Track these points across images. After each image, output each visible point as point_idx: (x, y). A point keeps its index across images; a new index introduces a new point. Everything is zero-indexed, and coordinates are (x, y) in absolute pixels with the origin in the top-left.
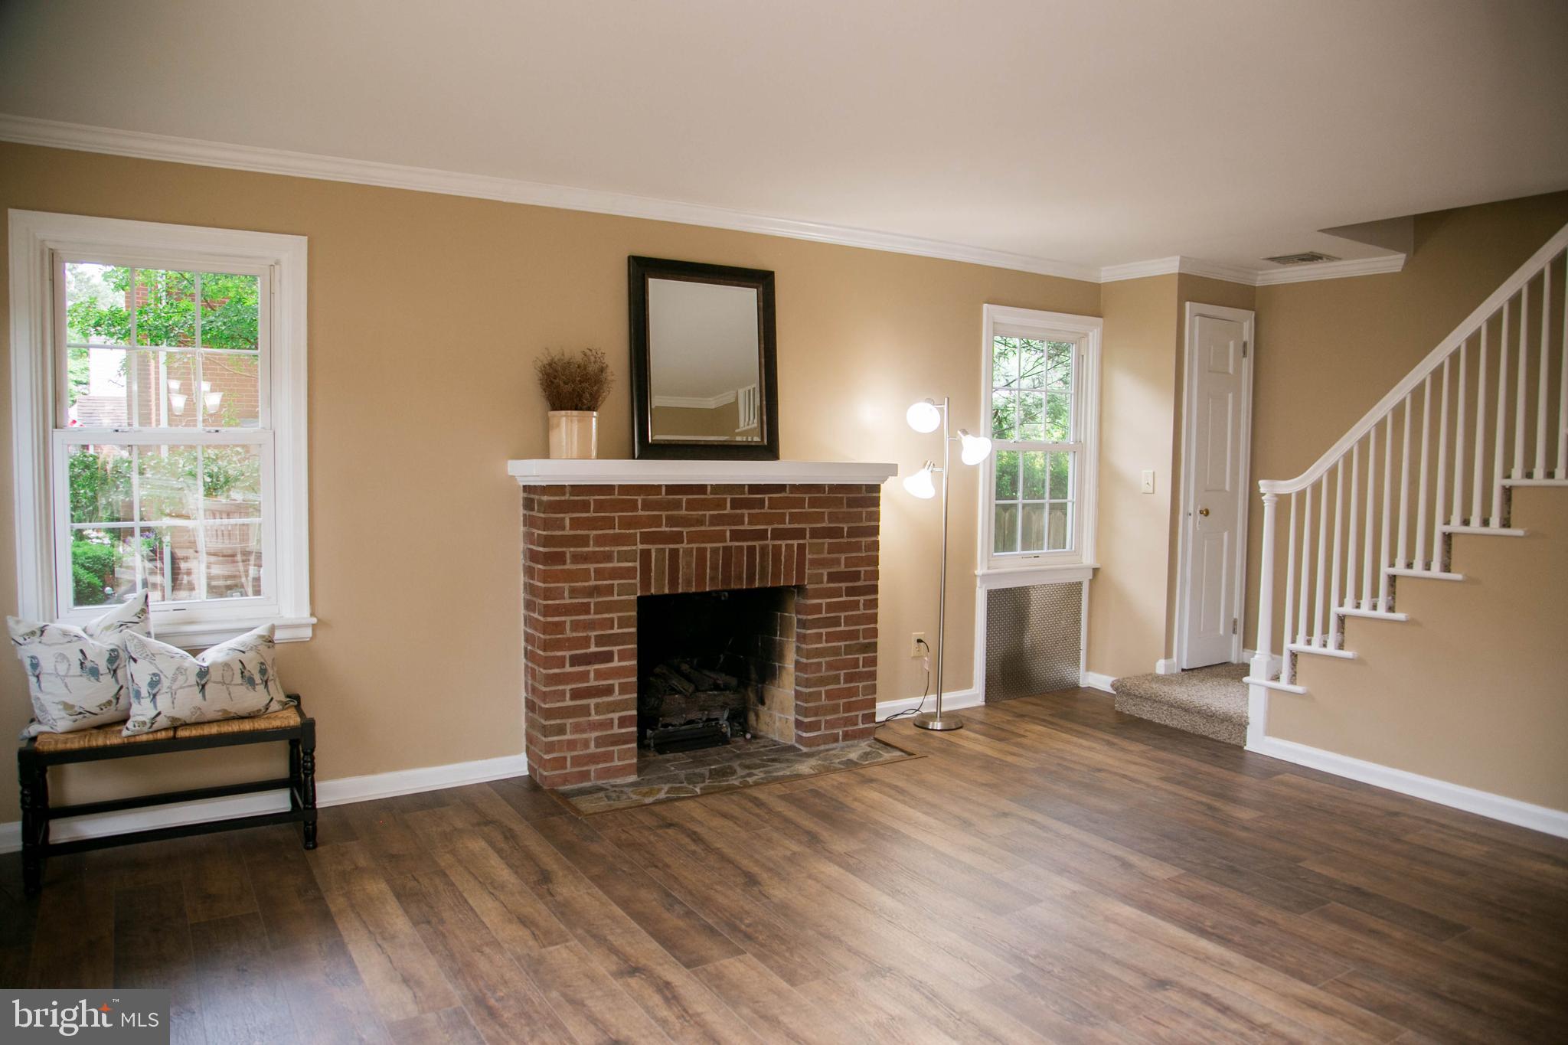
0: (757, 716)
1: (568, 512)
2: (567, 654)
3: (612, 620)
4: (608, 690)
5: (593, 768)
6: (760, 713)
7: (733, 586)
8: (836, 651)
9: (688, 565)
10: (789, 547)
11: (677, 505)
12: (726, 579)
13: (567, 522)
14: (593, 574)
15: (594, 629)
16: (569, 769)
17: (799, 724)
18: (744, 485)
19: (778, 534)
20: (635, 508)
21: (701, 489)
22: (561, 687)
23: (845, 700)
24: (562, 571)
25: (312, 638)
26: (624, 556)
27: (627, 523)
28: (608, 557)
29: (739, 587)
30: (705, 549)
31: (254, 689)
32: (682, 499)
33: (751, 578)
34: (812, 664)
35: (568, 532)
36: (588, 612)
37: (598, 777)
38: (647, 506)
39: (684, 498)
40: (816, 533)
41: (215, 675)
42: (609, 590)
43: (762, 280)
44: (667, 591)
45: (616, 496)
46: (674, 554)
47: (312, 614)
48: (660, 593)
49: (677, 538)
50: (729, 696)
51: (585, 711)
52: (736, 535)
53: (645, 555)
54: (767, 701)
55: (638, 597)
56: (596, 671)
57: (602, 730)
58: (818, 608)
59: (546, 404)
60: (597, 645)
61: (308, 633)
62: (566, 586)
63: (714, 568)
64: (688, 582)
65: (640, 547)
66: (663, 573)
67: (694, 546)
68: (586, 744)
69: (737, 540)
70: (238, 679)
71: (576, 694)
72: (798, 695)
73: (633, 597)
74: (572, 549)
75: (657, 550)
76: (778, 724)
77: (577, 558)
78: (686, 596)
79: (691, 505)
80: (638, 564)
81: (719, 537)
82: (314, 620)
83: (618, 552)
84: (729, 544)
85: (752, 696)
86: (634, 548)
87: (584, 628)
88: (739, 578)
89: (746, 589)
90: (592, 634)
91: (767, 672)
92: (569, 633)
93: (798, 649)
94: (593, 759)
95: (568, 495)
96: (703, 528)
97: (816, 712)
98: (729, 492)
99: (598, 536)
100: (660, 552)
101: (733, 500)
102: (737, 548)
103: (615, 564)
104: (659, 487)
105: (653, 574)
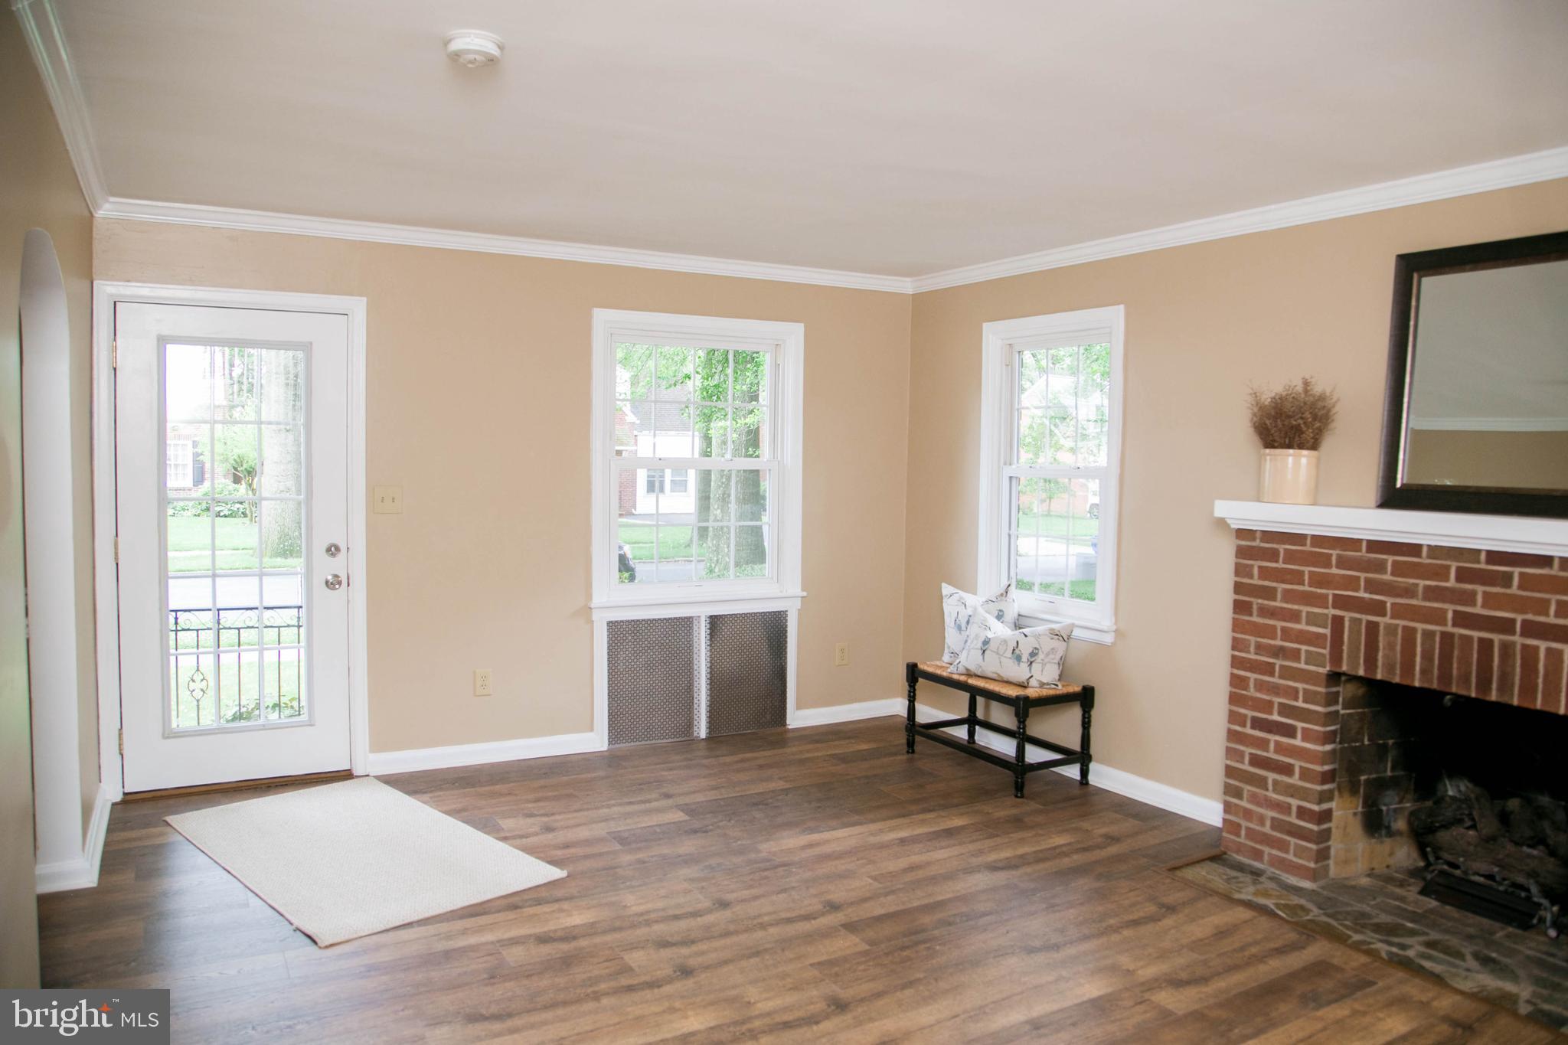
1: (1257, 560)
2: (1250, 713)
3: (1297, 690)
4: (1288, 770)
5: (1267, 850)
9: (1391, 646)
11: (1380, 567)
12: (1445, 675)
13: (1255, 571)
14: (1279, 633)
15: (1277, 695)
16: (1243, 839)
18: (1483, 551)
19: (1537, 631)
20: (1328, 565)
21: (1414, 549)
22: (1242, 748)
24: (1251, 623)
25: (1111, 644)
26: (1312, 619)
27: (1319, 581)
28: (1295, 617)
29: (1463, 692)
30: (1414, 630)
32: (1387, 560)
33: (1484, 684)
35: (1256, 580)
36: (1272, 674)
37: (1271, 864)
38: (1342, 563)
39: (1391, 559)
41: (992, 646)
42: (1295, 655)
44: (1361, 673)
45: (1308, 548)
46: (1373, 627)
47: (1115, 623)
48: (1351, 673)
49: (1379, 609)
51: (1262, 783)
52: (1461, 619)
53: (1338, 622)
55: (1329, 672)
56: (1277, 743)
57: (1278, 812)
60: (1280, 714)
61: (1108, 639)
62: (1252, 639)
63: (1427, 656)
64: (1390, 667)
65: (1331, 611)
66: (1358, 649)
67: (1402, 623)
68: (1261, 820)
69: (1464, 626)
70: (1009, 653)
71: (1255, 761)
73: (1324, 670)
74: (1260, 601)
75: (1353, 621)
77: (1263, 612)
79: (1399, 569)
80: (1327, 632)
81: (1438, 617)
82: (1114, 629)
83: (1307, 613)
84: (1449, 629)
86: (1325, 611)
87: (1268, 690)
88: (1465, 679)
90: (1277, 700)
92: (1252, 692)
94: (1268, 840)
95: (1258, 541)
96: (1414, 602)
98: (1456, 559)
99: (1286, 591)
100: (1356, 622)
101: (1459, 570)
102: (1462, 636)
103: (1302, 626)
104: (1360, 541)
105: (1345, 648)
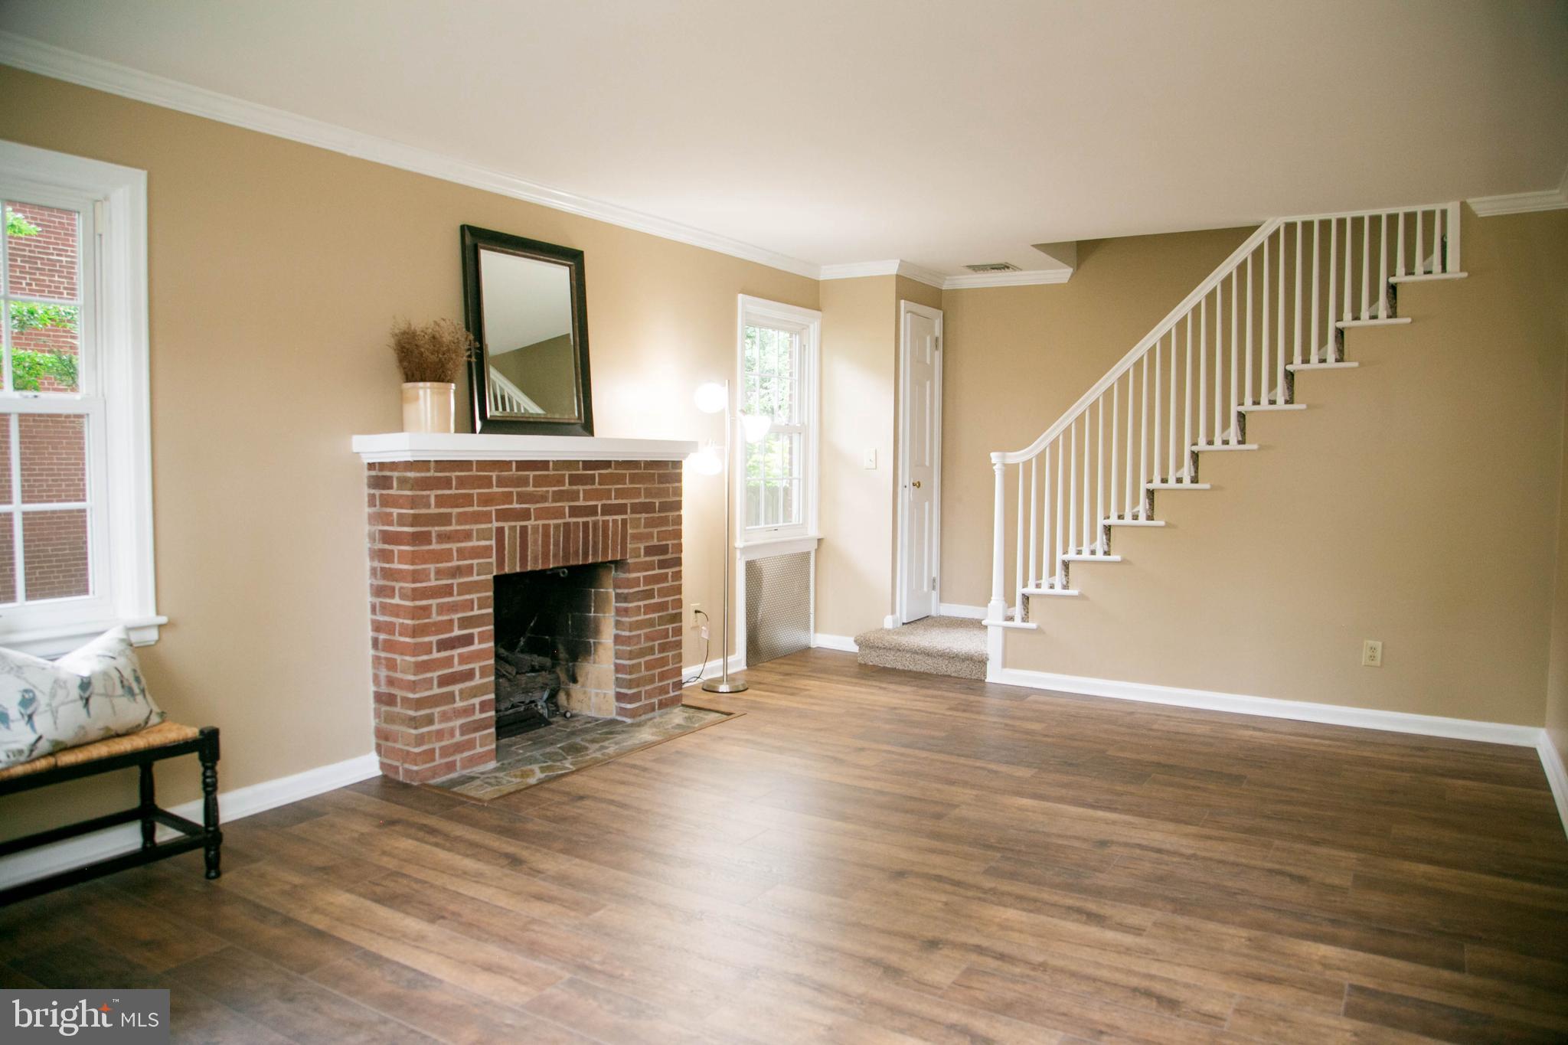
0: (568, 695)
1: (432, 489)
2: (434, 639)
3: (472, 601)
4: (469, 675)
5: (458, 757)
6: (573, 694)
7: (572, 562)
8: (650, 623)
9: (535, 542)
10: (615, 522)
11: (525, 482)
12: (566, 556)
13: (433, 501)
14: (455, 554)
15: (456, 611)
16: (439, 761)
17: (620, 697)
18: (578, 461)
19: (608, 510)
20: (490, 486)
21: (543, 465)
22: (429, 675)
23: (660, 670)
24: (429, 551)
25: (157, 641)
26: (483, 535)
27: (486, 500)
28: (467, 535)
30: (549, 525)
31: (135, 700)
32: (529, 475)
33: (586, 554)
34: (633, 636)
35: (433, 510)
36: (451, 594)
37: (464, 767)
38: (501, 482)
39: (531, 474)
40: (638, 508)
41: (98, 687)
42: (469, 570)
43: (573, 258)
44: (518, 570)
45: (474, 473)
46: (524, 529)
47: (158, 613)
48: (513, 572)
49: (525, 515)
50: (544, 677)
51: (449, 698)
52: (575, 511)
53: (500, 531)
54: (579, 679)
55: (495, 577)
56: (460, 655)
57: (467, 716)
58: (636, 582)
60: (460, 628)
61: (152, 636)
62: (432, 567)
63: (556, 544)
64: (535, 559)
65: (495, 524)
66: (516, 550)
67: (540, 522)
68: (452, 733)
69: (576, 516)
70: (119, 691)
71: (444, 681)
72: (618, 669)
73: (490, 577)
74: (437, 528)
75: (510, 528)
76: (594, 699)
77: (443, 538)
78: (532, 572)
79: (537, 481)
80: (493, 543)
81: (558, 513)
82: (163, 620)
83: (477, 530)
84: (568, 520)
85: (563, 677)
86: (489, 526)
87: (448, 610)
88: (577, 553)
89: (582, 565)
90: (456, 616)
91: (580, 649)
92: (435, 617)
93: (618, 624)
94: (459, 748)
95: (432, 471)
96: (546, 505)
97: (637, 683)
98: (568, 469)
99: (459, 514)
100: (513, 529)
101: (571, 476)
102: (574, 523)
103: (474, 543)
104: (510, 462)
105: (506, 552)
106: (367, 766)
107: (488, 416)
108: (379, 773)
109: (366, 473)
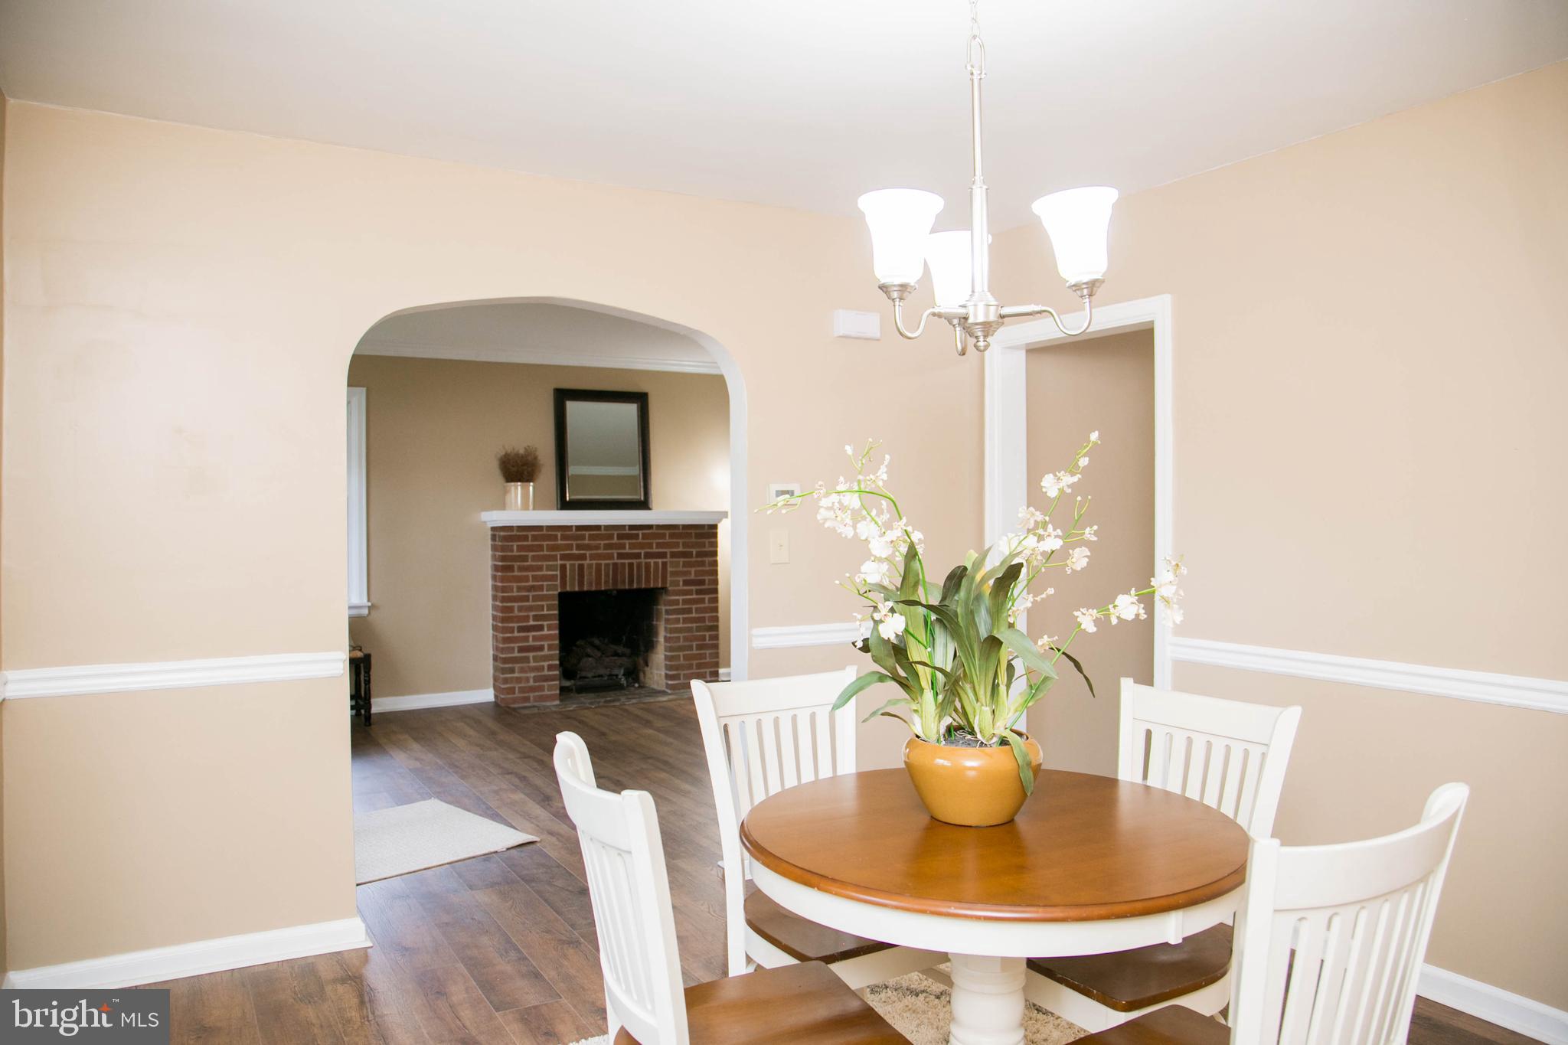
0: (644, 674)
1: (515, 542)
2: (516, 625)
3: (543, 606)
4: (541, 648)
5: (531, 695)
6: (647, 673)
7: (620, 587)
8: (690, 630)
9: (590, 573)
10: (656, 564)
11: (583, 538)
13: (515, 548)
14: (531, 578)
15: (532, 611)
16: (517, 694)
17: (668, 677)
18: (627, 525)
19: (648, 555)
20: (556, 540)
21: (598, 528)
22: (512, 645)
23: (697, 662)
24: (513, 576)
25: (368, 615)
26: (549, 568)
27: (552, 548)
28: (540, 568)
29: (623, 587)
30: (601, 564)
33: (631, 582)
34: (673, 637)
35: (515, 553)
36: (528, 601)
37: (535, 701)
38: (564, 538)
39: (587, 533)
40: (674, 555)
42: (541, 588)
43: (640, 399)
44: (577, 589)
45: (544, 532)
46: (581, 567)
47: (369, 600)
48: (572, 590)
49: (583, 557)
50: (625, 660)
51: (527, 659)
52: (621, 556)
53: (563, 567)
54: (650, 664)
55: (560, 593)
56: (534, 637)
57: (538, 672)
58: (677, 602)
59: (500, 479)
60: (534, 620)
61: (365, 612)
62: (515, 585)
63: (607, 575)
64: (590, 584)
65: (559, 562)
66: (575, 578)
67: (594, 562)
68: (527, 679)
69: (621, 559)
71: (521, 650)
72: (667, 658)
73: (556, 593)
74: (518, 564)
75: (571, 565)
76: (656, 678)
77: (521, 569)
78: (589, 593)
79: (591, 537)
80: (558, 573)
81: (611, 557)
82: (370, 604)
83: (547, 565)
84: (616, 561)
85: (641, 662)
86: (555, 563)
87: (526, 610)
88: (624, 582)
89: (628, 589)
90: (531, 614)
91: (650, 646)
92: (516, 613)
93: (666, 628)
94: (532, 689)
96: (599, 552)
97: (677, 668)
98: (616, 530)
99: (533, 556)
100: (573, 566)
101: (618, 535)
102: (622, 563)
103: (545, 572)
104: (572, 526)
105: (568, 579)
106: (487, 695)
107: (568, 499)
108: (493, 700)
109: (490, 533)
